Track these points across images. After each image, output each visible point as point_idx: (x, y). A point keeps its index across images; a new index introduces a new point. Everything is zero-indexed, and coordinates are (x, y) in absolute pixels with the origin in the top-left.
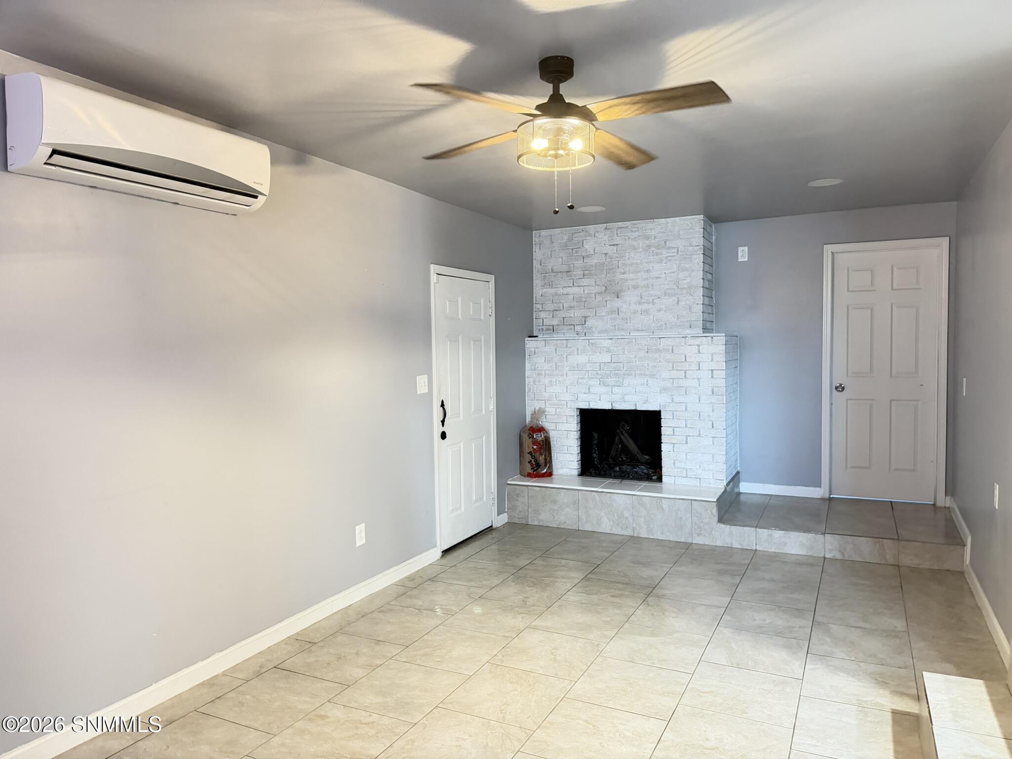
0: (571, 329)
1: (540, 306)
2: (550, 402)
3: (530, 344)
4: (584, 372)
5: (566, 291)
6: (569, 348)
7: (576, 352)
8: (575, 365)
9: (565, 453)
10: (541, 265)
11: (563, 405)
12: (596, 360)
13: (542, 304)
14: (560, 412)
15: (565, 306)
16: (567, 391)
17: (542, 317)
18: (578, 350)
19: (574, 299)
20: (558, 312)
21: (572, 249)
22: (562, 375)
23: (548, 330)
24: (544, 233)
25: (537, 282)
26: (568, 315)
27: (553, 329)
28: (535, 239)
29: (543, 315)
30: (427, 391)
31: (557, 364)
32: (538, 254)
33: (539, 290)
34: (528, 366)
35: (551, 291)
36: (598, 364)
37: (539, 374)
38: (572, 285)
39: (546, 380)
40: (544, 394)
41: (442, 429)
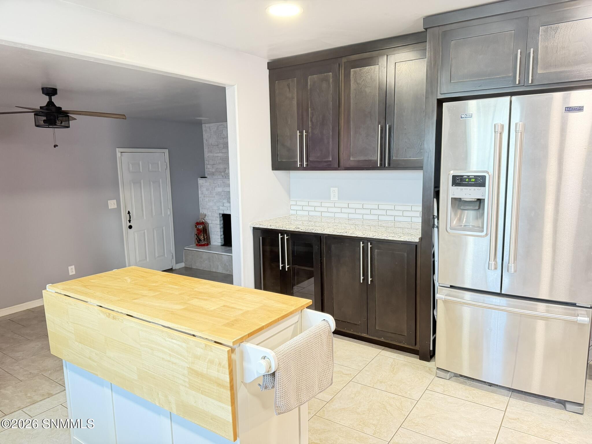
0: (220, 174)
1: (207, 162)
2: (209, 210)
3: (201, 181)
4: (221, 196)
5: (217, 155)
6: (215, 184)
7: (218, 186)
8: (218, 192)
9: (216, 235)
10: (207, 141)
11: (214, 212)
12: (225, 190)
13: (208, 161)
14: (213, 215)
15: (217, 162)
16: (215, 205)
17: (208, 167)
18: (218, 185)
19: (220, 159)
20: (215, 165)
21: (219, 134)
22: (213, 197)
23: (211, 174)
24: (207, 125)
25: (206, 150)
26: (219, 167)
27: (213, 174)
28: (204, 128)
29: (209, 166)
30: (116, 207)
31: (211, 191)
32: (205, 136)
33: (207, 154)
34: (200, 192)
35: (211, 155)
36: (226, 192)
37: (204, 196)
38: (219, 152)
39: (207, 199)
40: (207, 206)
41: (129, 224)
